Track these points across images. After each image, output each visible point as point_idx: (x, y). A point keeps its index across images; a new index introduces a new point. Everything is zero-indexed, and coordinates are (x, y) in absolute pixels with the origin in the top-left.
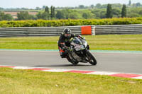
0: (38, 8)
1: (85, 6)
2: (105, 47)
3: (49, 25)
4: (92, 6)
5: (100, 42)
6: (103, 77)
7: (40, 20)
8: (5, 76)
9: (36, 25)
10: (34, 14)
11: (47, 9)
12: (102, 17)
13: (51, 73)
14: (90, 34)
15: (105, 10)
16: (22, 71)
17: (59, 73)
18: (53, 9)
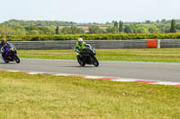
0: (107, 23)
1: (151, 21)
2: (169, 59)
3: (117, 38)
4: (158, 21)
5: (165, 55)
6: (167, 87)
7: (110, 34)
8: (77, 84)
9: (106, 39)
10: (104, 29)
11: (116, 24)
12: (167, 32)
13: (119, 83)
14: (156, 47)
15: (170, 25)
16: (93, 80)
17: (126, 83)
18: (121, 24)
